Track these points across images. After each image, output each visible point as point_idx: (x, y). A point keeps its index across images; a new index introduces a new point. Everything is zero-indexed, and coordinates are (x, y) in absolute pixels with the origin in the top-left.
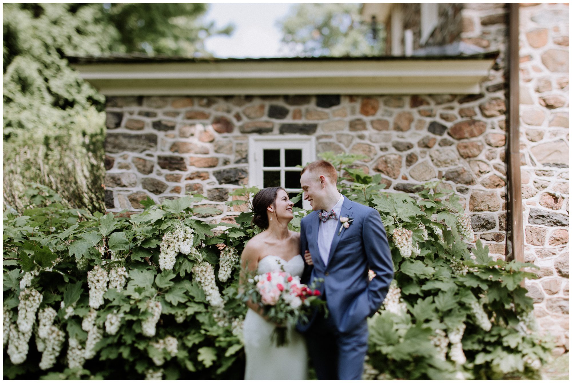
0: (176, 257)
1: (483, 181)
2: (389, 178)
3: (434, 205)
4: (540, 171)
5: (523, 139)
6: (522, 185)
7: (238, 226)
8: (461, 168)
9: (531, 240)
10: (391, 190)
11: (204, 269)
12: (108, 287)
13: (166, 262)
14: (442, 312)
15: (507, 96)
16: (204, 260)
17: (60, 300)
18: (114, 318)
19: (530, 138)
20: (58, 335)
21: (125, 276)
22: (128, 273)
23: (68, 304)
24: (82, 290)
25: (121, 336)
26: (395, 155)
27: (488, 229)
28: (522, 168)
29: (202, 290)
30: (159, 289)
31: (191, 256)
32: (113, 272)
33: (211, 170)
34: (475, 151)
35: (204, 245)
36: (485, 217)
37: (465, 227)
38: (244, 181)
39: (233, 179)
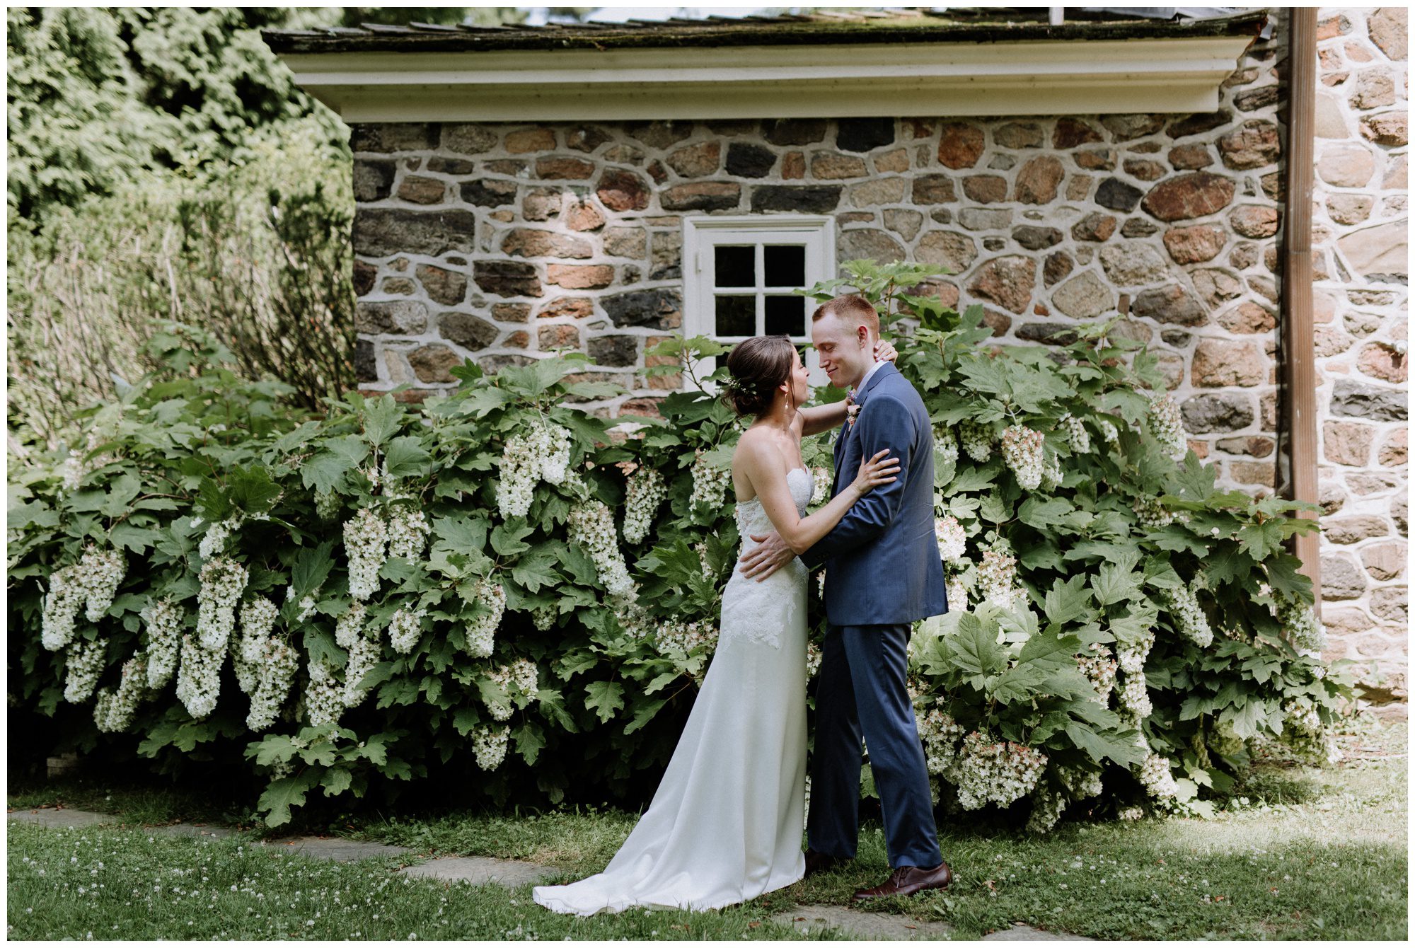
0: (534, 490)
1: (1224, 316)
2: (1005, 312)
3: (1098, 375)
4: (1360, 292)
5: (1320, 217)
6: (1316, 326)
7: (664, 423)
8: (1172, 288)
9: (1335, 452)
10: (1009, 339)
11: (595, 516)
12: (387, 554)
13: (512, 502)
14: (1106, 607)
15: (1285, 116)
16: (592, 498)
17: (285, 583)
18: (409, 619)
19: (1336, 214)
20: (285, 657)
21: (422, 531)
22: (432, 525)
23: (303, 592)
24: (333, 561)
25: (424, 656)
26: (1020, 257)
27: (1236, 428)
28: (1317, 285)
29: (590, 559)
30: (499, 559)
31: (565, 488)
32: (397, 523)
33: (595, 295)
34: (1206, 248)
35: (590, 465)
36: (1227, 400)
37: (1167, 423)
38: (673, 319)
39: (646, 315)
